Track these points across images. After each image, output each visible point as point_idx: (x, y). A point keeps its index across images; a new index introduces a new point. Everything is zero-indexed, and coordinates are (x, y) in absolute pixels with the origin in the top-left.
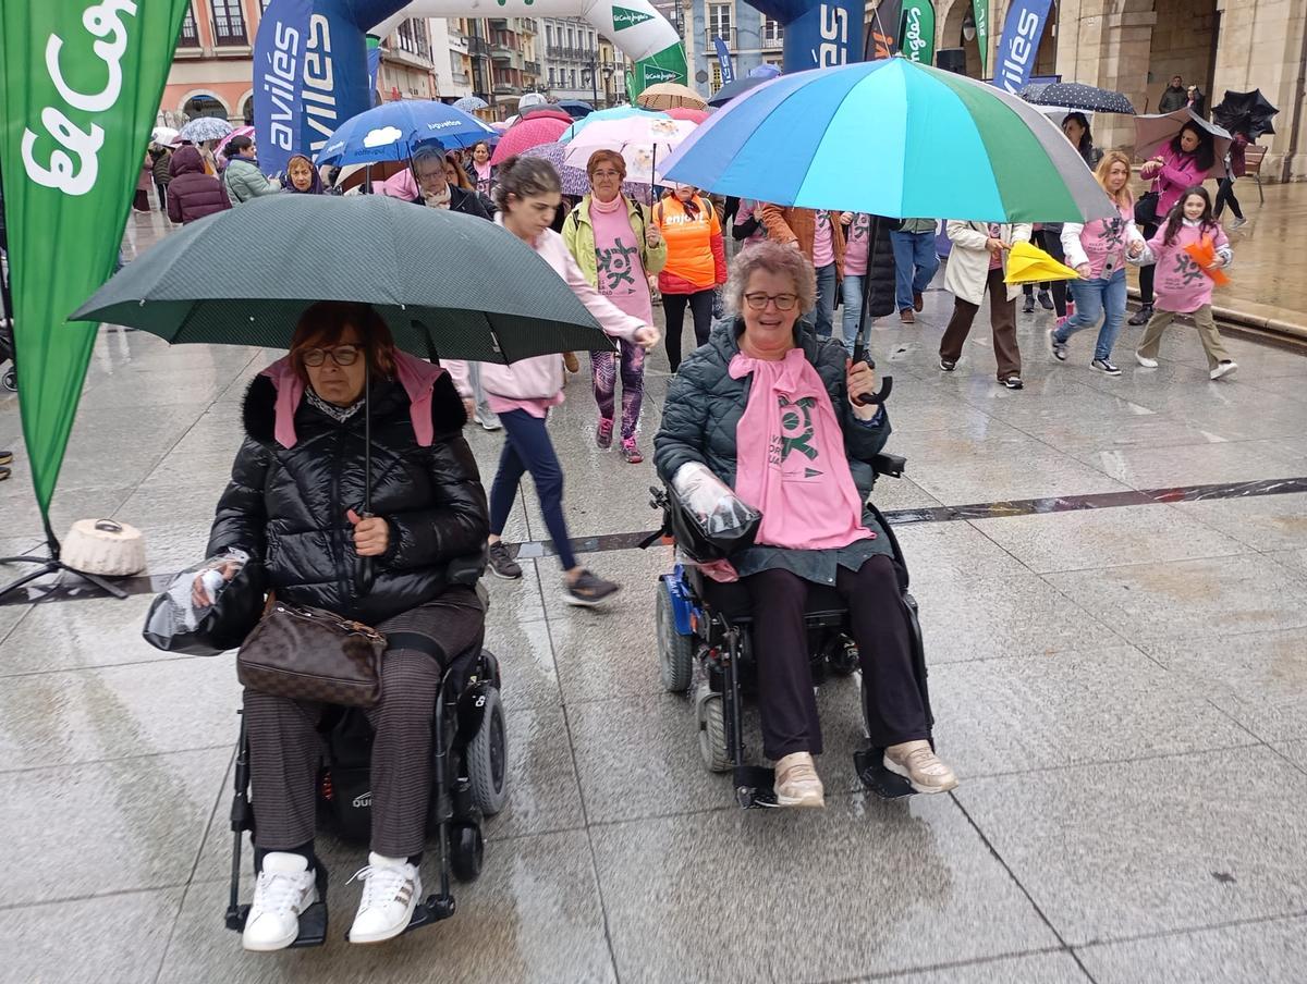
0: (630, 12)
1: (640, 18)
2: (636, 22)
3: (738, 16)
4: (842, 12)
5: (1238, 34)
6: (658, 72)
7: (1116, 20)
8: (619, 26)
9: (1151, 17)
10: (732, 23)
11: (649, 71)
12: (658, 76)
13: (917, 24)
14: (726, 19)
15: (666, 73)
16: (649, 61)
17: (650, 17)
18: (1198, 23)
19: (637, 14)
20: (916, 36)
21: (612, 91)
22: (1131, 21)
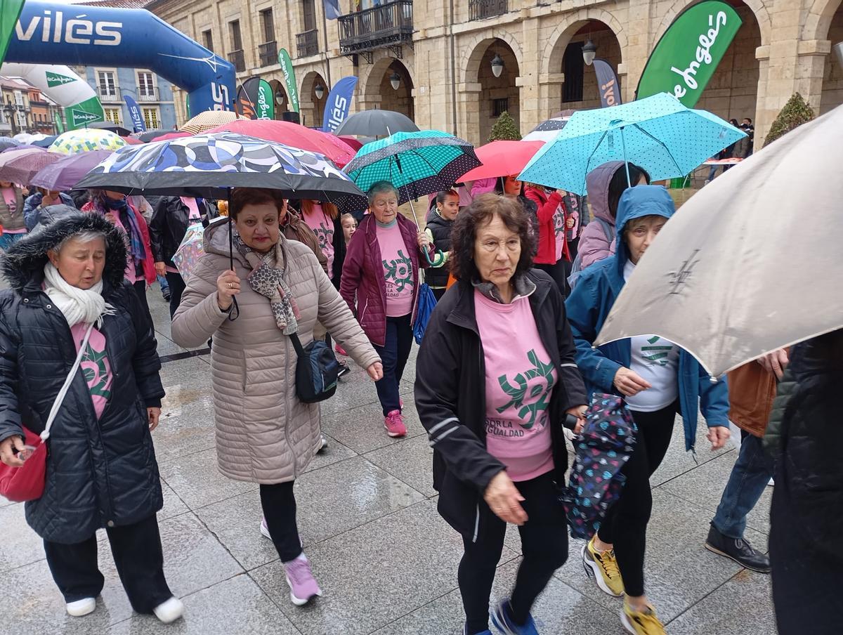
0: (59, 76)
1: (66, 80)
2: (64, 82)
3: (120, 80)
4: (224, 87)
5: (423, 109)
6: (84, 114)
7: (362, 98)
8: (51, 84)
9: (379, 98)
10: (116, 84)
11: (76, 113)
12: (84, 117)
13: (263, 96)
14: (111, 81)
15: (90, 115)
16: (74, 107)
17: (74, 80)
18: (400, 101)
19: (64, 77)
20: (264, 102)
21: (17, 124)
22: (370, 99)
